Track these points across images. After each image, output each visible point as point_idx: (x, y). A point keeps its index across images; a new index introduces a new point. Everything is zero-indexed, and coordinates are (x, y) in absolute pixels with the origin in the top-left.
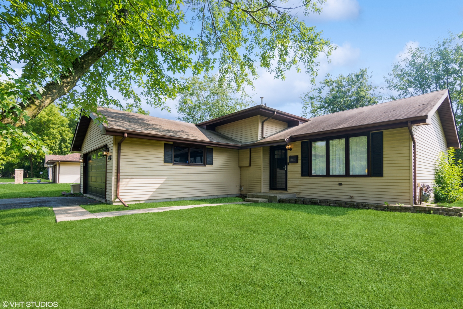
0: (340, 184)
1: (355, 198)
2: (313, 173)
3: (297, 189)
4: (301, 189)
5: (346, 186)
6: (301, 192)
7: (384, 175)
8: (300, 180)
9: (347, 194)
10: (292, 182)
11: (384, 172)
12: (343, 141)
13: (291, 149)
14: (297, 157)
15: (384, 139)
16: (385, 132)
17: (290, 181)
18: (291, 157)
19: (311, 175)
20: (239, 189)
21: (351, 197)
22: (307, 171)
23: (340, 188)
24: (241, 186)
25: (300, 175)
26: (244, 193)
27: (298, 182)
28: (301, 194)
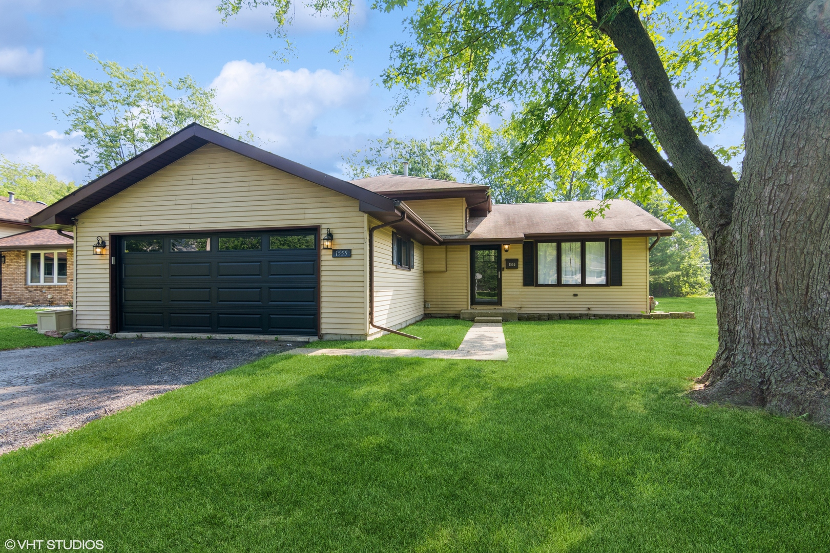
0: (575, 295)
1: (593, 309)
2: (541, 281)
3: (517, 303)
4: (523, 303)
5: (582, 297)
6: (522, 306)
7: (623, 284)
8: (521, 290)
9: (583, 306)
10: (508, 293)
11: (623, 281)
12: (579, 244)
13: (507, 251)
14: (516, 261)
15: (623, 247)
16: (624, 240)
17: (506, 292)
18: (508, 261)
19: (537, 285)
20: (423, 306)
21: (589, 309)
22: (530, 279)
23: (575, 299)
24: (425, 302)
25: (522, 284)
26: (434, 312)
27: (518, 293)
28: (523, 309)
